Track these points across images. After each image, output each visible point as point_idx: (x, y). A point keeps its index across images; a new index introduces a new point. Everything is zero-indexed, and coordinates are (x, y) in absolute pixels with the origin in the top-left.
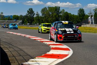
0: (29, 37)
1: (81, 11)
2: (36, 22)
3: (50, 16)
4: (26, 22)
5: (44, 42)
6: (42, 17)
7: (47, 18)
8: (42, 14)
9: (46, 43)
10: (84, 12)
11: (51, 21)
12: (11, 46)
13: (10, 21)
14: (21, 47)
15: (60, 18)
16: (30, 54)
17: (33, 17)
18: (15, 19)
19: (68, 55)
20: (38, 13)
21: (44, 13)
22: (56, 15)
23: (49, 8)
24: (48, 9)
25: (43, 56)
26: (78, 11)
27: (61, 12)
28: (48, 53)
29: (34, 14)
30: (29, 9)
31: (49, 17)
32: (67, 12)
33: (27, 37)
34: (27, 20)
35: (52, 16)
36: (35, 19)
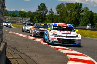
3: (67, 15)
4: (35, 21)
5: (59, 50)
6: (57, 16)
7: (64, 18)
8: (57, 12)
9: (62, 51)
12: (16, 52)
13: (14, 17)
14: (28, 54)
15: (81, 19)
17: (44, 15)
18: (21, 15)
20: (52, 10)
21: (60, 11)
22: (76, 14)
23: (67, 4)
24: (65, 6)
27: (83, 11)
29: (47, 11)
32: (91, 11)
33: (37, 41)
34: (37, 18)
35: (71, 15)
36: (47, 18)
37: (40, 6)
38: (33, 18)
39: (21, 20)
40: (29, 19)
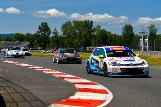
0: (41, 70)
1: (128, 29)
2: (52, 46)
3: (76, 35)
4: (36, 45)
5: (66, 79)
6: (63, 38)
7: (72, 40)
8: (62, 32)
9: (68, 80)
10: (132, 30)
11: (77, 44)
12: (10, 84)
13: (9, 42)
14: (26, 87)
15: (93, 40)
16: (41, 98)
17: (48, 37)
18: (18, 39)
19: (105, 101)
20: (56, 30)
21: (67, 31)
22: (86, 35)
23: (74, 22)
24: (72, 24)
25: (64, 102)
26: (123, 28)
27: (94, 29)
28: (72, 98)
29: (50, 32)
30: (42, 24)
31: (74, 38)
32: (104, 30)
33: (37, 70)
34: (38, 41)
35: (80, 35)
36: (51, 40)
37: (41, 26)
38: (34, 42)
39: (18, 44)
40: (28, 43)
